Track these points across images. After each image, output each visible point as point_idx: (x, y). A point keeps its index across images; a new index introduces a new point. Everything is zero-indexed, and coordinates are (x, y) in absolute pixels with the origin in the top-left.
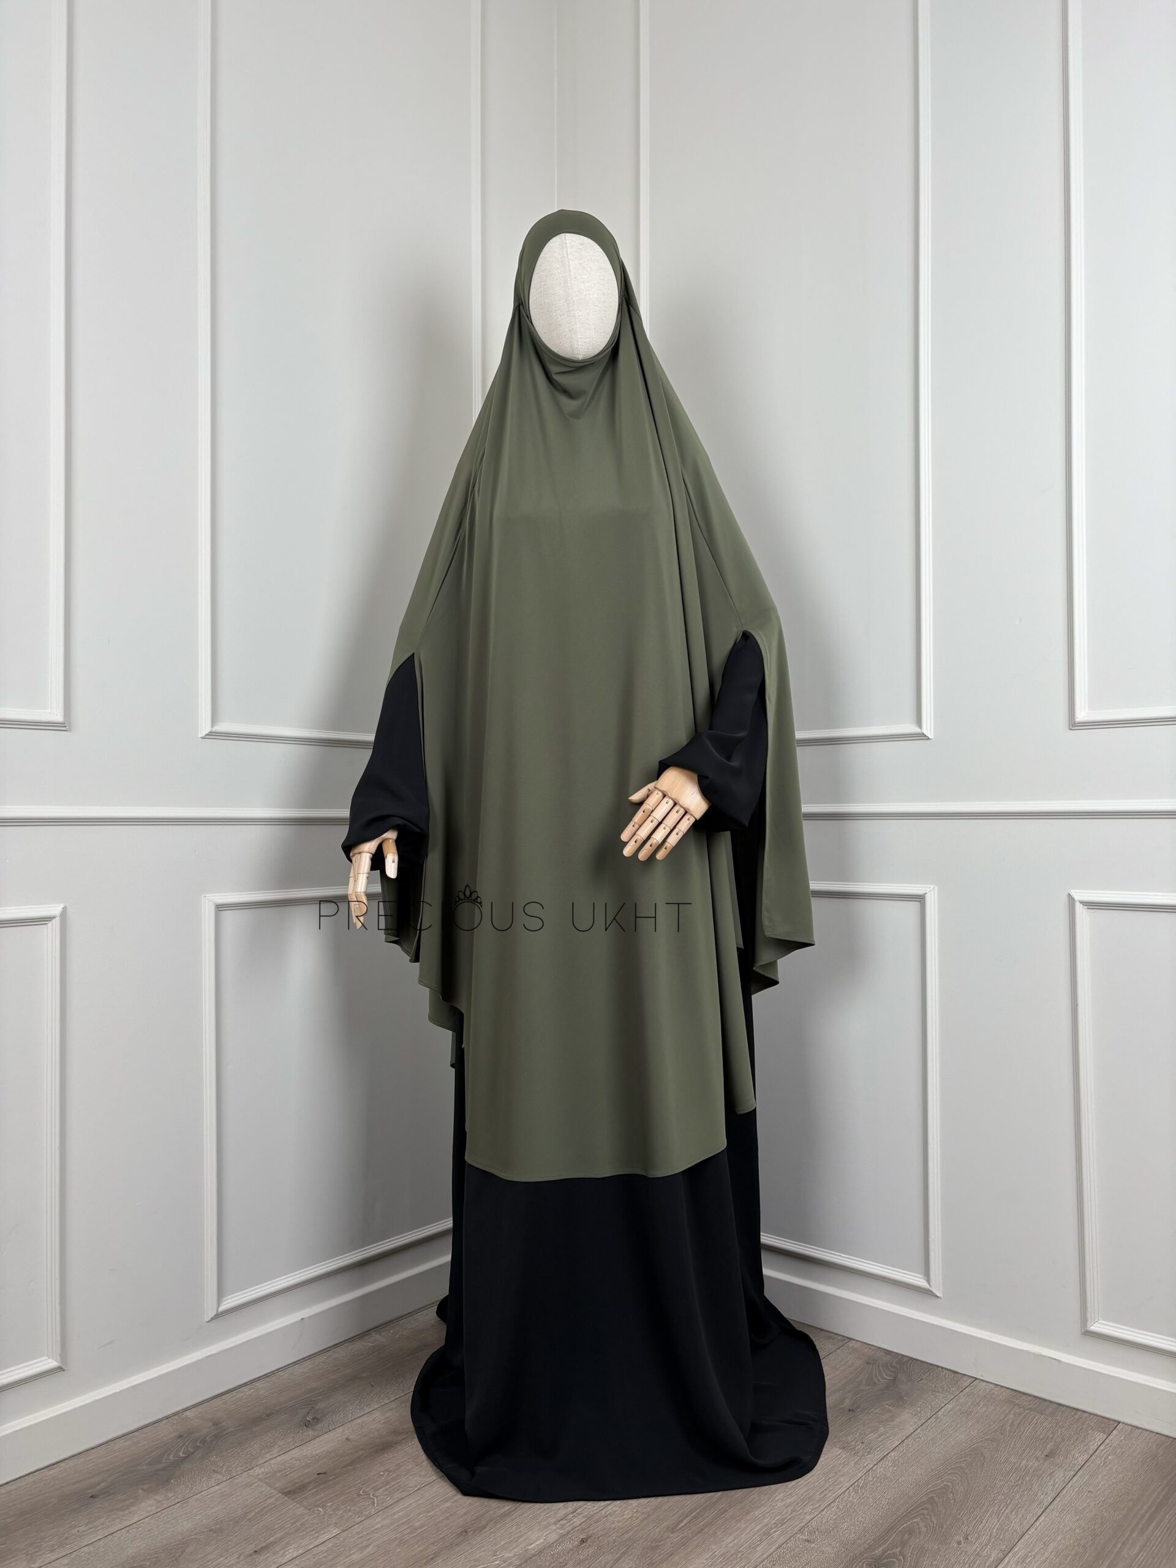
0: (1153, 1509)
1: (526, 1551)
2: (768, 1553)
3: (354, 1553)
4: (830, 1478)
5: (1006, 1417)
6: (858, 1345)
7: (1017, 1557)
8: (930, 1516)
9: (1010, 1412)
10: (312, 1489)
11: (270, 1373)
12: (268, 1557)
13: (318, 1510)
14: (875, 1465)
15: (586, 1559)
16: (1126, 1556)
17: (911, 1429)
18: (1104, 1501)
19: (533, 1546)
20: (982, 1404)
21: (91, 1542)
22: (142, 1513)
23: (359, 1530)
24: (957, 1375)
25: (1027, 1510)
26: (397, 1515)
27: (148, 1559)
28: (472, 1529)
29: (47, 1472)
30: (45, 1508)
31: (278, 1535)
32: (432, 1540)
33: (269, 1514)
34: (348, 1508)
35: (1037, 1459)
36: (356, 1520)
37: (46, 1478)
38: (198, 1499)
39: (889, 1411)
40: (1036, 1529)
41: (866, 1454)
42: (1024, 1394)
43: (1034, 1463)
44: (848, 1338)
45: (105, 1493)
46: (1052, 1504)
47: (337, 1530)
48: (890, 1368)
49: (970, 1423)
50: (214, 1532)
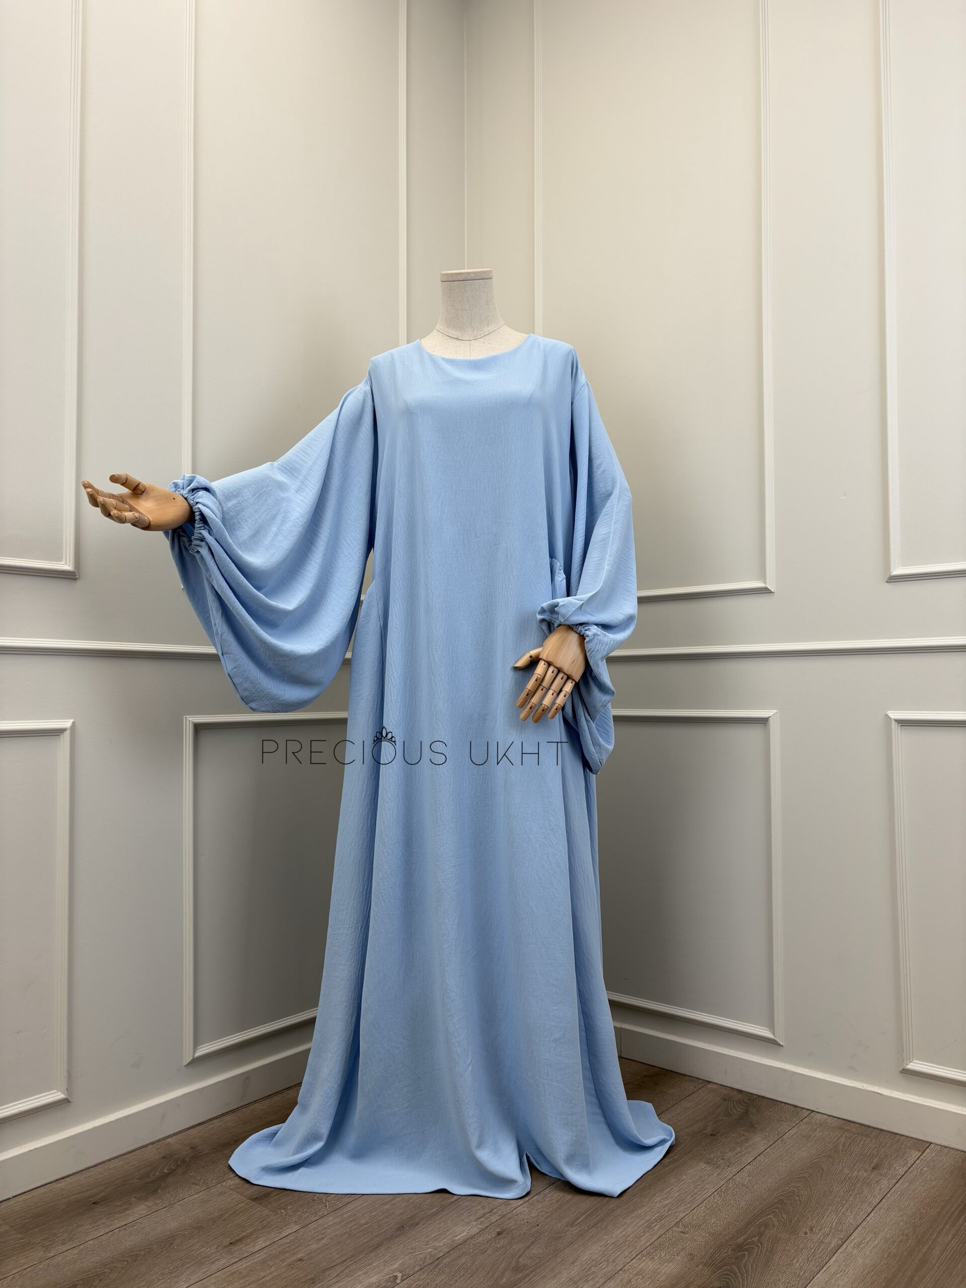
1: (453, 1241)
2: (651, 1241)
3: (311, 1244)
4: (698, 1186)
5: (839, 1139)
6: (715, 1087)
7: (853, 1243)
8: (781, 1213)
9: (841, 1135)
10: (275, 1196)
11: (235, 1109)
12: (240, 1248)
13: (281, 1212)
14: (734, 1175)
15: (502, 1247)
16: (941, 1242)
17: (762, 1149)
18: (921, 1202)
19: (458, 1237)
20: (818, 1130)
21: (96, 1237)
22: (136, 1216)
23: (315, 1226)
24: (795, 1108)
25: (859, 1208)
26: (345, 1216)
27: (144, 1249)
28: (407, 1225)
29: (55, 1185)
30: (55, 1212)
31: (249, 1231)
32: (375, 1234)
33: (240, 1215)
34: (305, 1210)
35: (866, 1171)
36: (312, 1219)
37: (54, 1190)
38: (181, 1205)
39: (744, 1135)
40: (868, 1222)
41: (727, 1167)
42: (853, 1122)
43: (863, 1174)
44: (707, 1081)
45: (105, 1200)
46: (880, 1204)
47: (297, 1226)
48: (742, 1103)
49: (810, 1144)
50: (196, 1229)
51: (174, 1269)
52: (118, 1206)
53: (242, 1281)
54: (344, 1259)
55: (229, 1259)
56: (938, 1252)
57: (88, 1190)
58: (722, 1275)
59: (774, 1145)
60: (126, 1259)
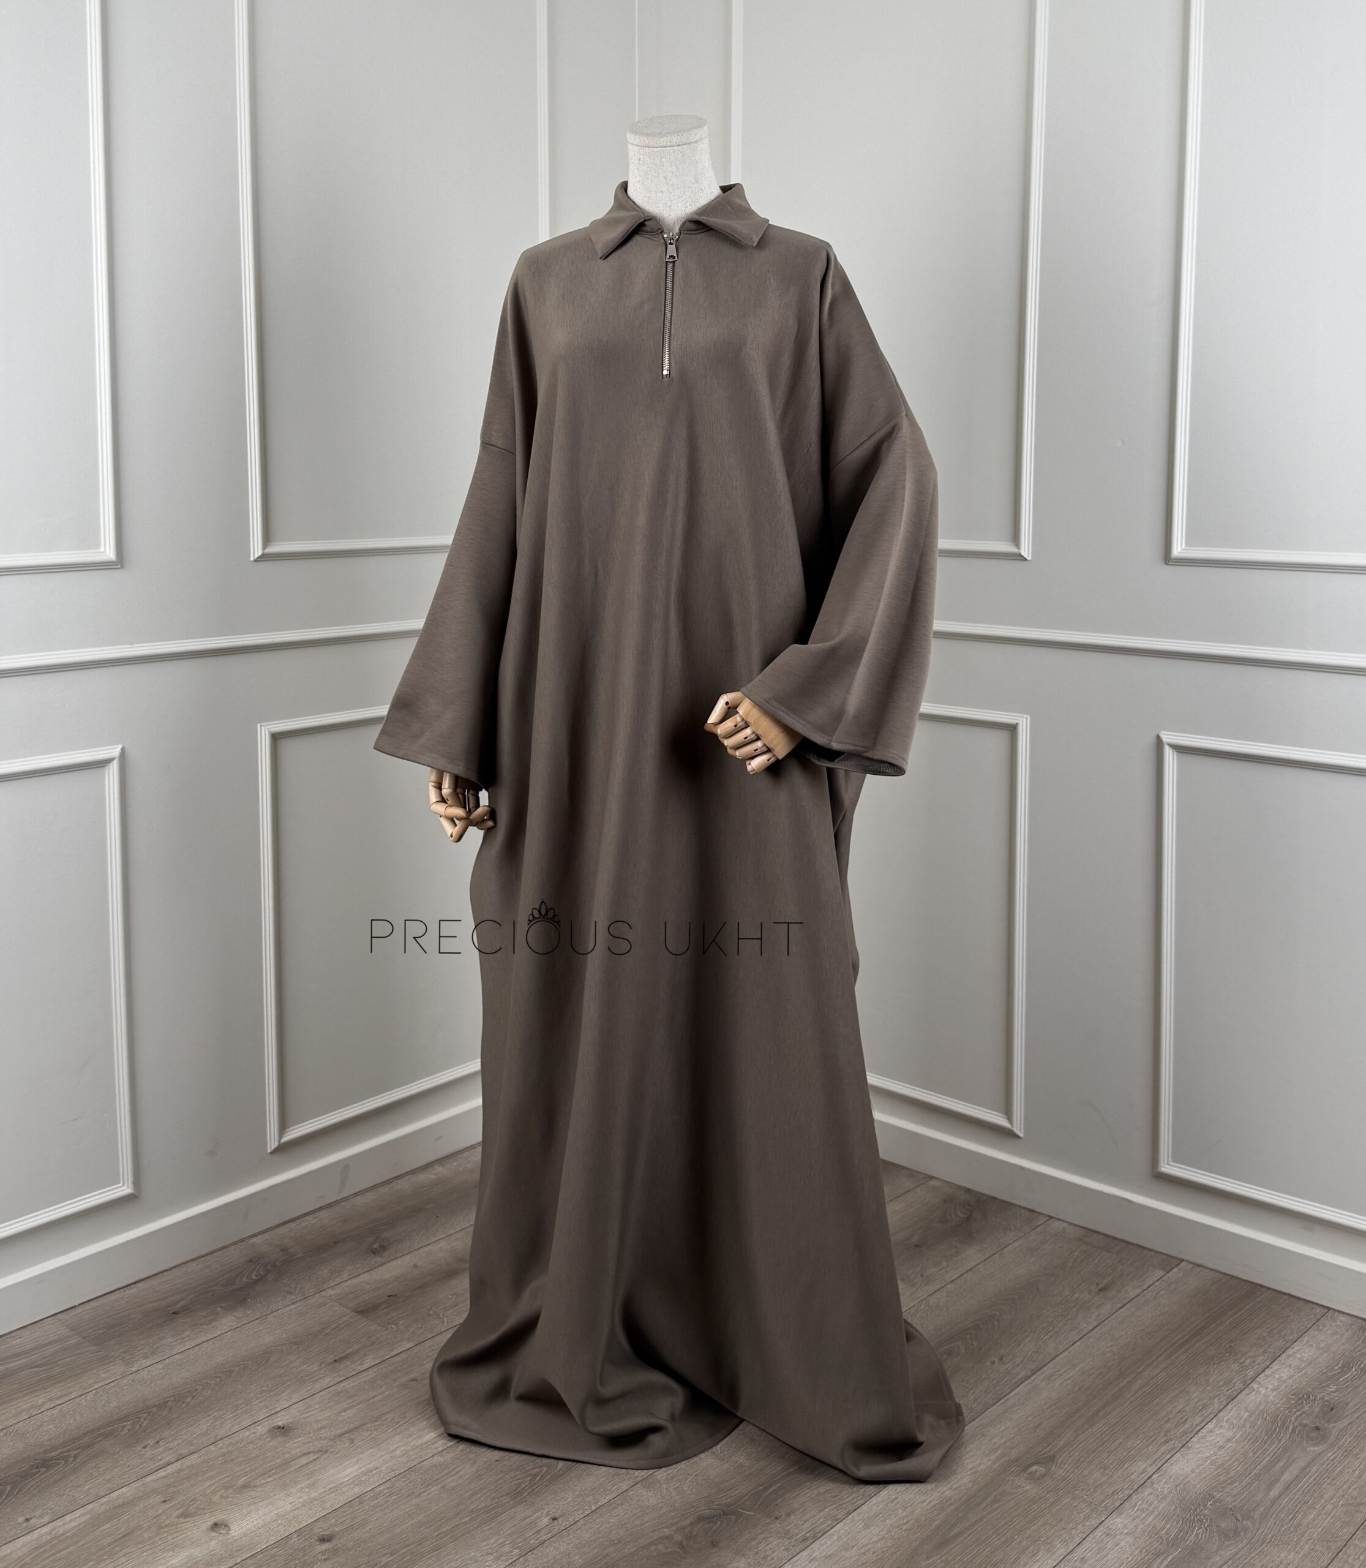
0: (1187, 1337)
3: (427, 1363)
5: (1071, 1253)
6: (937, 1183)
7: (1043, 1375)
8: (972, 1340)
9: (1076, 1249)
10: (384, 1309)
11: (332, 1203)
12: (347, 1365)
13: (392, 1327)
14: (930, 1295)
17: (973, 1264)
18: (1142, 1330)
20: (1050, 1242)
21: (181, 1351)
22: (225, 1328)
24: (1033, 1214)
25: (1065, 1336)
27: (238, 1366)
29: (126, 1292)
30: (131, 1322)
31: (356, 1347)
33: (344, 1329)
34: (420, 1325)
35: (1090, 1292)
36: (427, 1335)
37: (125, 1297)
38: (275, 1317)
39: (956, 1247)
40: (1070, 1352)
41: (923, 1285)
42: (1098, 1232)
43: (1085, 1296)
44: (930, 1176)
45: (186, 1310)
46: (1091, 1332)
47: (410, 1344)
48: (967, 1206)
49: (1033, 1260)
50: (295, 1344)
51: (273, 1387)
52: (206, 1317)
53: (350, 1401)
55: (335, 1377)
56: (1137, 1387)
57: (165, 1298)
59: (989, 1260)
60: (219, 1375)
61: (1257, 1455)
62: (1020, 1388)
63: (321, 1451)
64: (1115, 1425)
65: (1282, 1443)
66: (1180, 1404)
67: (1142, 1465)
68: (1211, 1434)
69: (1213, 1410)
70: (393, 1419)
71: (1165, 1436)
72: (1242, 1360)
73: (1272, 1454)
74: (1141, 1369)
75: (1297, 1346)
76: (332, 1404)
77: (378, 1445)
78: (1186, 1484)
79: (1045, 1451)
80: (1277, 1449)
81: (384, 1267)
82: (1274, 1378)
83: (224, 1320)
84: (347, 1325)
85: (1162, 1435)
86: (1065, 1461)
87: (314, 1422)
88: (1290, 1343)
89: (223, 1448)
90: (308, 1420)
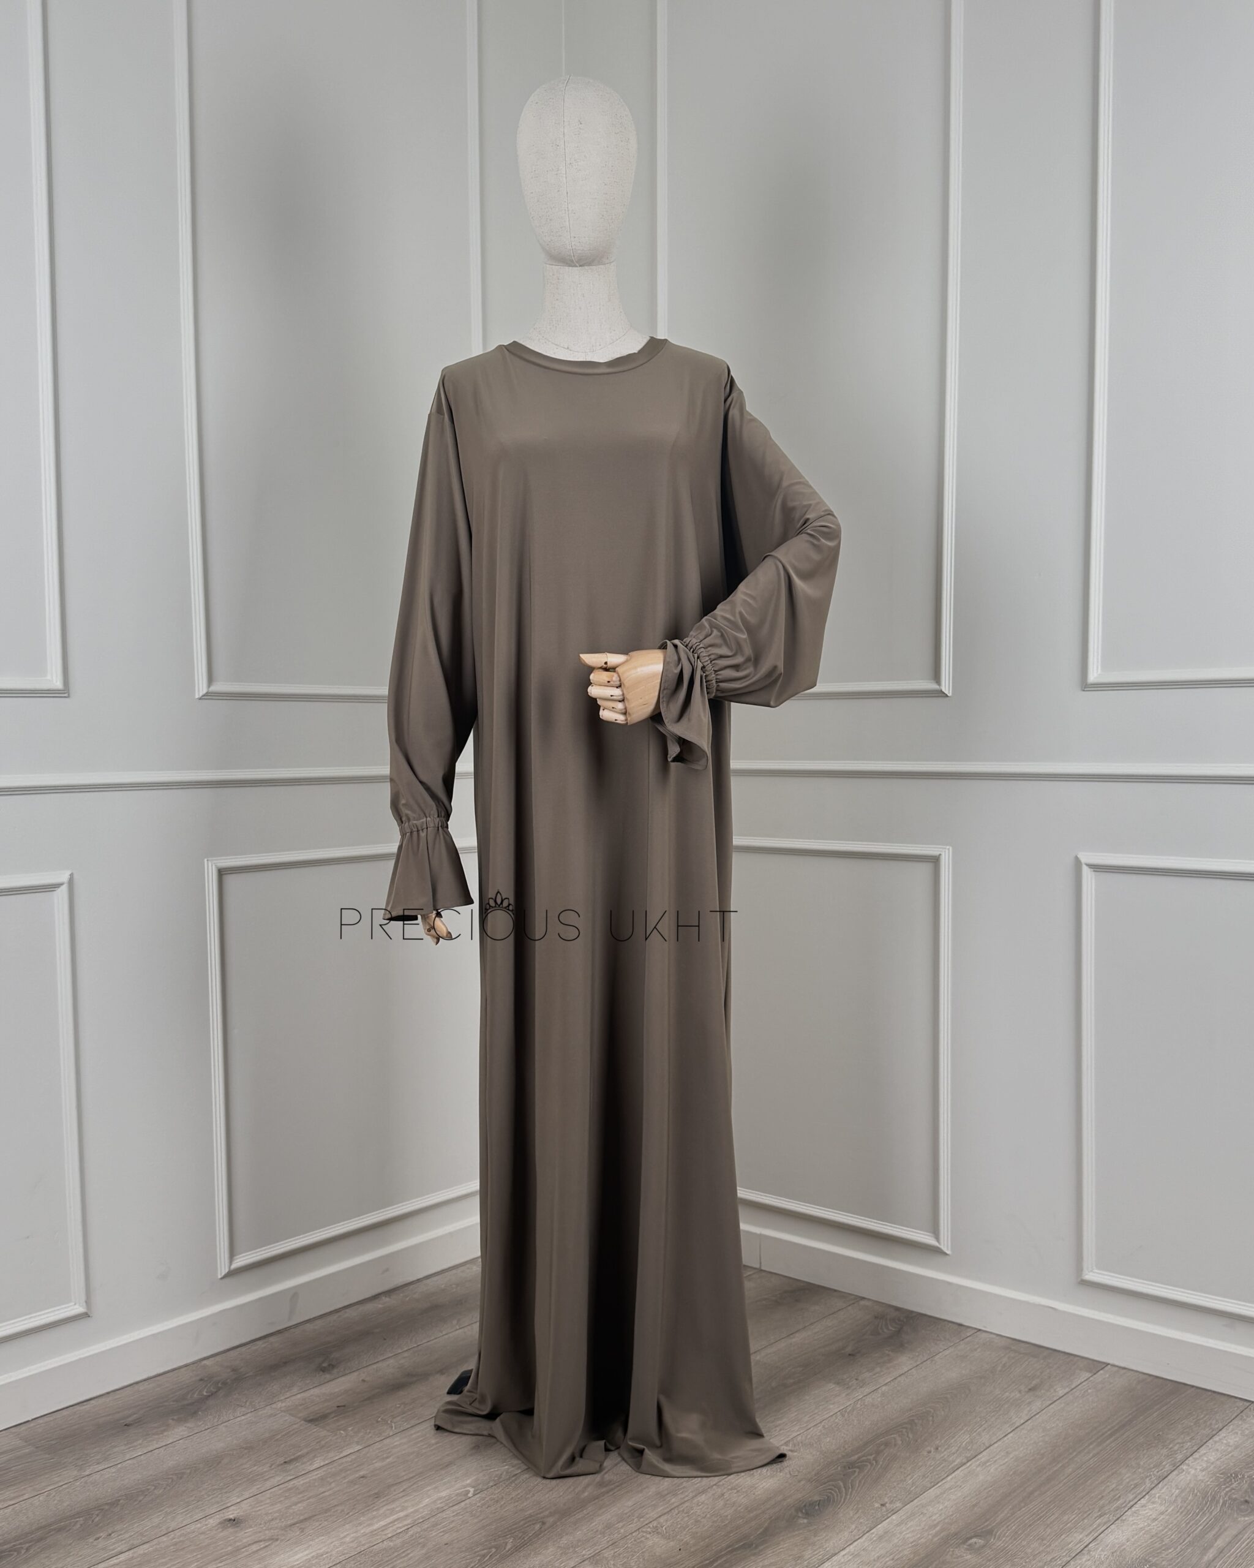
0: (1116, 1428)
3: (375, 1462)
5: (1000, 1359)
6: (868, 1303)
7: (978, 1463)
8: (908, 1433)
9: (1004, 1356)
10: (333, 1418)
11: (282, 1330)
12: (297, 1466)
13: (340, 1433)
14: (864, 1397)
16: (1079, 1461)
17: (906, 1369)
18: (1073, 1422)
20: (979, 1350)
21: (133, 1457)
22: (176, 1436)
23: (380, 1446)
24: (961, 1327)
25: (998, 1428)
27: (189, 1468)
29: (77, 1408)
30: (83, 1434)
31: (305, 1451)
32: (446, 1453)
33: (294, 1436)
34: (368, 1431)
35: (1020, 1392)
36: (376, 1439)
37: (79, 1412)
38: (226, 1426)
39: (888, 1355)
40: (1003, 1442)
41: (858, 1388)
42: (1023, 1342)
43: (1016, 1395)
44: (860, 1297)
45: (139, 1421)
46: (1023, 1425)
47: (359, 1447)
48: (897, 1321)
49: (963, 1365)
50: (246, 1449)
51: (224, 1485)
53: (301, 1496)
54: (411, 1475)
55: (285, 1476)
56: (1070, 1470)
57: (118, 1412)
58: (824, 1490)
59: (921, 1366)
60: (171, 1476)
61: (1191, 1524)
62: (956, 1473)
63: (272, 1539)
64: (1050, 1502)
65: (1213, 1514)
66: (1113, 1484)
67: (1077, 1538)
68: (1144, 1508)
69: (1144, 1488)
70: (343, 1511)
71: (1099, 1511)
72: (1171, 1446)
73: (1205, 1524)
74: (1075, 1454)
75: (1223, 1434)
76: (282, 1499)
77: (329, 1533)
78: (1123, 1550)
79: (982, 1526)
80: (1208, 1520)
81: (334, 1382)
82: (1202, 1460)
83: (176, 1430)
84: (296, 1432)
85: (1096, 1510)
86: (1003, 1533)
87: (267, 1514)
88: (1217, 1431)
89: (174, 1539)
90: (259, 1513)
